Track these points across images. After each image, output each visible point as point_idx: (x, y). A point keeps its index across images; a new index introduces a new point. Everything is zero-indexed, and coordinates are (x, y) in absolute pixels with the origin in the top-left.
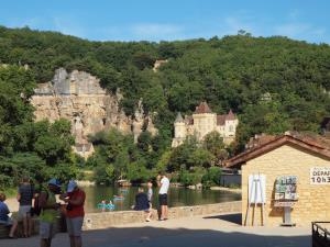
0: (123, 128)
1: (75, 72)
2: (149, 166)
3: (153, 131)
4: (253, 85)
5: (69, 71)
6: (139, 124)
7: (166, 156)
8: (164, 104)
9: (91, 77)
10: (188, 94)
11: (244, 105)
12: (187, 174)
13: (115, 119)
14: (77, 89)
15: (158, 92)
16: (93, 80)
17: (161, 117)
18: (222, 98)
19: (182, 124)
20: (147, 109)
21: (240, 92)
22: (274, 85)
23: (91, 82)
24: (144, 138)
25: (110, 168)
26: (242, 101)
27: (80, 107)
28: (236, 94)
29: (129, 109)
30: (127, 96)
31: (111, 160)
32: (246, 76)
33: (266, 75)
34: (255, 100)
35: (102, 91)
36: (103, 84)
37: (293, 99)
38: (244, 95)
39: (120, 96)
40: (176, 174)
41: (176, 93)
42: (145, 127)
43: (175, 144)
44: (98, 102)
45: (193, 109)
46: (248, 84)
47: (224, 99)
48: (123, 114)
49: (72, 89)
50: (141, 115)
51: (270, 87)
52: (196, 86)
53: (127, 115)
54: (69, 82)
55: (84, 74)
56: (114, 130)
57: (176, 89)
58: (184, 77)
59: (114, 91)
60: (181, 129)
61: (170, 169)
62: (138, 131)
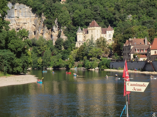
0: (46, 36)
1: (17, 4)
2: (63, 58)
3: (64, 38)
4: (122, 10)
5: (13, 4)
6: (55, 34)
7: (74, 53)
8: (70, 22)
9: (27, 7)
10: (84, 16)
11: (117, 22)
12: (88, 63)
13: (41, 31)
14: (18, 14)
15: (67, 15)
16: (27, 9)
17: (69, 29)
18: (104, 18)
19: (81, 33)
20: (60, 25)
21: (114, 14)
22: (134, 10)
23: (26, 10)
24: (59, 42)
25: (40, 60)
26: (116, 20)
27: (21, 24)
28: (112, 16)
29: (49, 26)
30: (48, 18)
31: (40, 55)
32: (117, 5)
33: (129, 4)
34: (123, 19)
35: (33, 15)
36: (34, 11)
37: (145, 18)
38: (117, 16)
39: (44, 18)
40: (81, 62)
41: (77, 16)
42: (59, 36)
43: (78, 45)
44: (31, 21)
45: (87, 24)
46: (119, 10)
47: (105, 19)
48: (46, 28)
49: (16, 14)
50: (57, 29)
51: (131, 11)
52: (89, 11)
53: (48, 29)
54: (13, 10)
55: (22, 5)
56: (41, 38)
57: (77, 13)
58: (81, 6)
59: (40, 15)
60: (80, 36)
61: (77, 59)
62: (55, 38)
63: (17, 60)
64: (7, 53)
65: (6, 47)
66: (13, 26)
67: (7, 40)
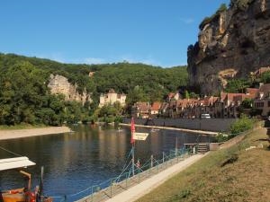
0: (78, 99)
1: (57, 76)
2: (90, 115)
3: (91, 100)
4: (132, 82)
5: (55, 75)
6: (84, 98)
7: (97, 111)
8: (95, 90)
10: (105, 86)
11: (128, 90)
12: (107, 118)
13: (74, 95)
14: (58, 83)
15: (93, 84)
16: (65, 79)
17: (94, 95)
18: (119, 87)
19: (103, 98)
20: (88, 91)
21: (126, 85)
24: (87, 103)
25: (73, 116)
27: (59, 90)
29: (80, 92)
30: (79, 86)
31: (73, 113)
32: (129, 79)
33: (137, 78)
34: (133, 88)
35: (69, 84)
36: (69, 81)
37: (148, 89)
38: (128, 86)
39: (76, 86)
40: (102, 118)
41: (100, 85)
42: (87, 99)
43: (100, 106)
44: (67, 88)
45: (107, 92)
46: (130, 82)
48: (78, 93)
49: (56, 83)
50: (86, 94)
51: (139, 83)
52: (109, 83)
53: (80, 94)
54: (54, 80)
56: (74, 100)
57: (100, 83)
58: (103, 78)
59: (74, 84)
60: (102, 100)
61: (99, 116)
62: (84, 101)
63: (56, 116)
64: (49, 111)
65: (48, 106)
66: (54, 91)
67: (49, 102)
